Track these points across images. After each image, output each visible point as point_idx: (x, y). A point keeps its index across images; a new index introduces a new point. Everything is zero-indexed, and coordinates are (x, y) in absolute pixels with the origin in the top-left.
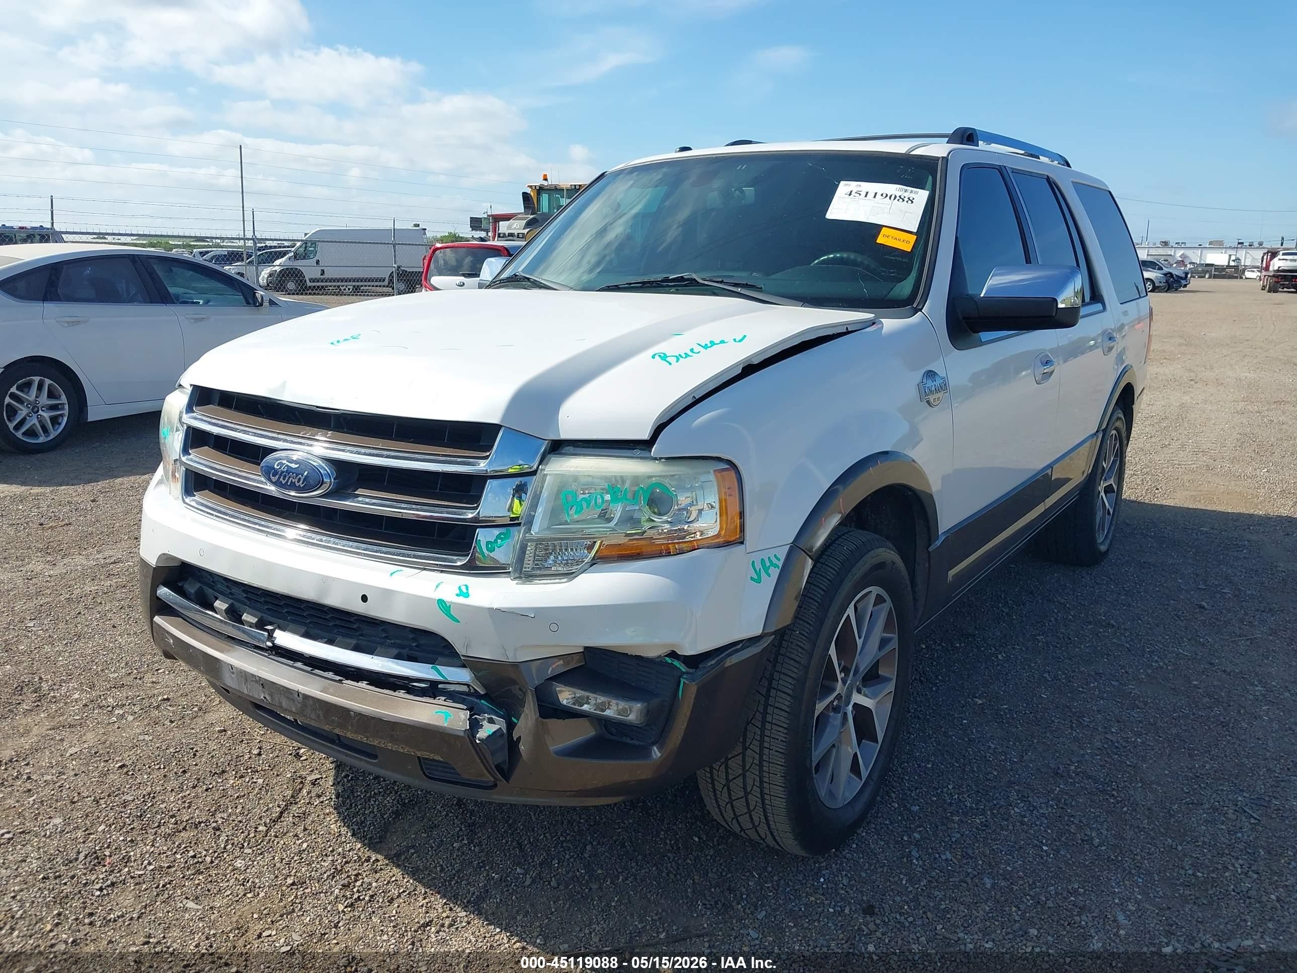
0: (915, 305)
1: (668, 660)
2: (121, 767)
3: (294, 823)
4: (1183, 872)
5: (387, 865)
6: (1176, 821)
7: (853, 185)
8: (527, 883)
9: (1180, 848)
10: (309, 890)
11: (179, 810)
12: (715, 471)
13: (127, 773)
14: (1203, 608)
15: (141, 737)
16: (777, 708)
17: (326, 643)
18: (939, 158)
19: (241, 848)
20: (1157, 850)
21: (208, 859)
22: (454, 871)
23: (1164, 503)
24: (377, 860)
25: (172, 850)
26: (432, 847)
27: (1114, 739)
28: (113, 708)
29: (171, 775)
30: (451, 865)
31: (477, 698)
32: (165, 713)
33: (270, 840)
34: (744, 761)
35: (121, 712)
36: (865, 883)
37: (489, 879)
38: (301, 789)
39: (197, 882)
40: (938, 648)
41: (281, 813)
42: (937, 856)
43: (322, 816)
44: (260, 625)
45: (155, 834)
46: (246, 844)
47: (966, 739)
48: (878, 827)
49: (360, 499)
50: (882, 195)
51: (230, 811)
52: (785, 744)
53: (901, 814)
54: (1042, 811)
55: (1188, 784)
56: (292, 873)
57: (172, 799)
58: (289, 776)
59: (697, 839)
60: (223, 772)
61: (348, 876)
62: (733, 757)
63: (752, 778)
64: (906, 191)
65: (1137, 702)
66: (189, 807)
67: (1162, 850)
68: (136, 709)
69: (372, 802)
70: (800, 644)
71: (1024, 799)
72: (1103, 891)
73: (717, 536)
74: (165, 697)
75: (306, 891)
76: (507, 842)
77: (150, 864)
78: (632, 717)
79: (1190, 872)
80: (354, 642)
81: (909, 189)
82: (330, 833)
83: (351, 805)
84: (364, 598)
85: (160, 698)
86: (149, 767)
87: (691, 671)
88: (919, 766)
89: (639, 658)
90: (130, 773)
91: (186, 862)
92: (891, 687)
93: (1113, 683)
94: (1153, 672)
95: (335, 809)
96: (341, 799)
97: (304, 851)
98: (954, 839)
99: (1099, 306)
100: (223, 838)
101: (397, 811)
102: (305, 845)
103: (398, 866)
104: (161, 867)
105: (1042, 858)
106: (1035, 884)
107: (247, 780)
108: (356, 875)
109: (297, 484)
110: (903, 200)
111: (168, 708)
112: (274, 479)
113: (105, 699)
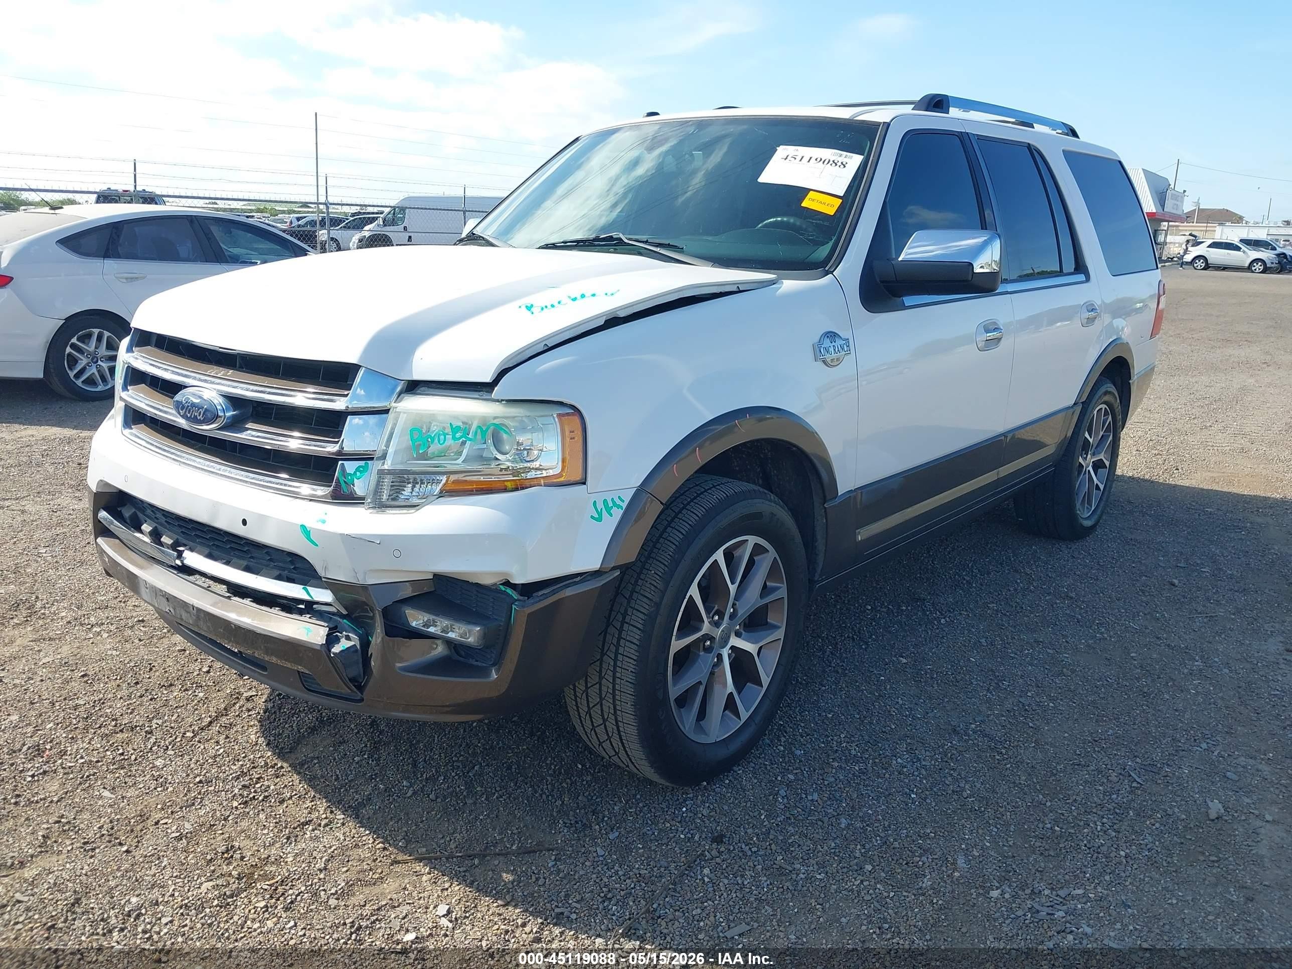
0: (827, 269)
1: (502, 588)
2: (83, 676)
3: (219, 732)
4: (1041, 825)
5: (289, 771)
6: (1056, 780)
7: (790, 150)
8: (409, 795)
9: (1048, 804)
10: (212, 788)
11: (121, 715)
12: (559, 415)
13: (86, 682)
14: (1174, 585)
15: (109, 653)
16: (628, 641)
17: (225, 563)
18: (880, 123)
19: (165, 750)
20: (1024, 805)
21: (133, 757)
22: (346, 781)
23: (1180, 483)
24: (282, 767)
25: (104, 748)
26: (335, 759)
27: (1027, 703)
28: (92, 626)
29: (124, 686)
30: (346, 775)
31: (341, 618)
32: (137, 633)
33: (193, 745)
34: (600, 689)
35: (98, 630)
36: (725, 815)
37: (376, 787)
38: (235, 704)
39: (117, 775)
40: (884, 610)
41: (211, 723)
42: (804, 796)
43: (246, 728)
44: (174, 547)
45: (95, 733)
46: (170, 747)
47: (877, 694)
48: (757, 767)
49: (249, 432)
50: (816, 160)
51: (166, 718)
52: (634, 674)
53: (783, 757)
54: (924, 763)
55: (1083, 747)
56: (202, 774)
57: (118, 706)
58: (228, 692)
59: (580, 766)
60: (171, 685)
61: (251, 779)
62: (592, 686)
63: (607, 705)
64: (841, 156)
65: (1065, 670)
66: (131, 713)
67: (1029, 804)
68: (112, 628)
69: (295, 718)
70: (653, 582)
71: (910, 751)
72: (953, 837)
73: (560, 475)
74: (141, 619)
75: (210, 789)
76: (404, 759)
77: (82, 758)
78: (471, 640)
79: (1049, 826)
80: (245, 563)
81: (845, 153)
82: (248, 742)
83: (275, 719)
84: (244, 522)
85: (136, 620)
86: (108, 678)
87: (521, 598)
88: (820, 715)
89: (478, 585)
90: (89, 682)
91: (114, 759)
92: (780, 634)
93: (1049, 650)
94: (1095, 642)
95: (259, 722)
96: (267, 714)
97: (219, 755)
98: (826, 783)
99: (1082, 277)
100: (152, 740)
101: (314, 726)
102: (222, 750)
103: (299, 773)
104: (91, 761)
105: (907, 805)
106: (890, 827)
107: (190, 693)
108: (258, 779)
109: (199, 418)
110: (836, 165)
111: (141, 628)
112: (182, 412)
113: (88, 618)
